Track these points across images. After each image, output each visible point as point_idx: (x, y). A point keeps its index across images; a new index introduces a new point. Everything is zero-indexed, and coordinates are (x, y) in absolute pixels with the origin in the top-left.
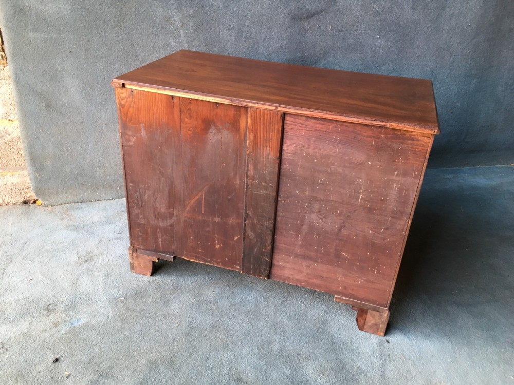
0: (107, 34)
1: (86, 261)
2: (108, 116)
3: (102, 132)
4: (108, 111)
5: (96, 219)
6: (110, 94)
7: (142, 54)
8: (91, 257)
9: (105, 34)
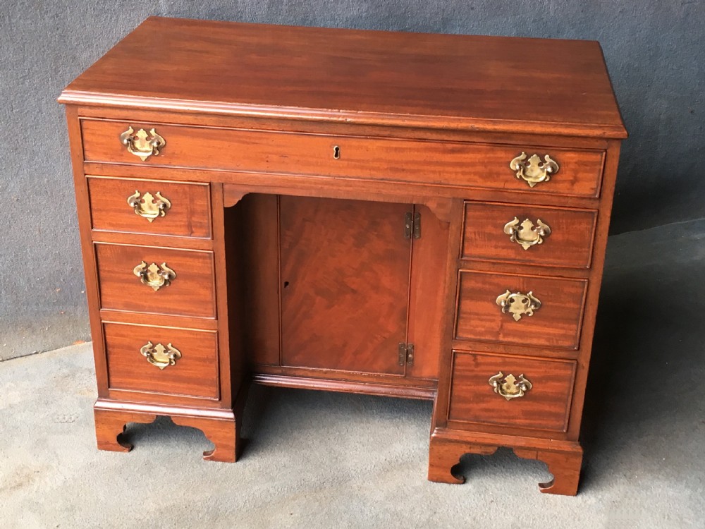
0: (13, 21)
1: (20, 485)
2: (21, 182)
3: (10, 216)
4: (20, 172)
5: (15, 397)
6: (25, 138)
7: (85, 55)
8: (28, 477)
9: (10, 20)
